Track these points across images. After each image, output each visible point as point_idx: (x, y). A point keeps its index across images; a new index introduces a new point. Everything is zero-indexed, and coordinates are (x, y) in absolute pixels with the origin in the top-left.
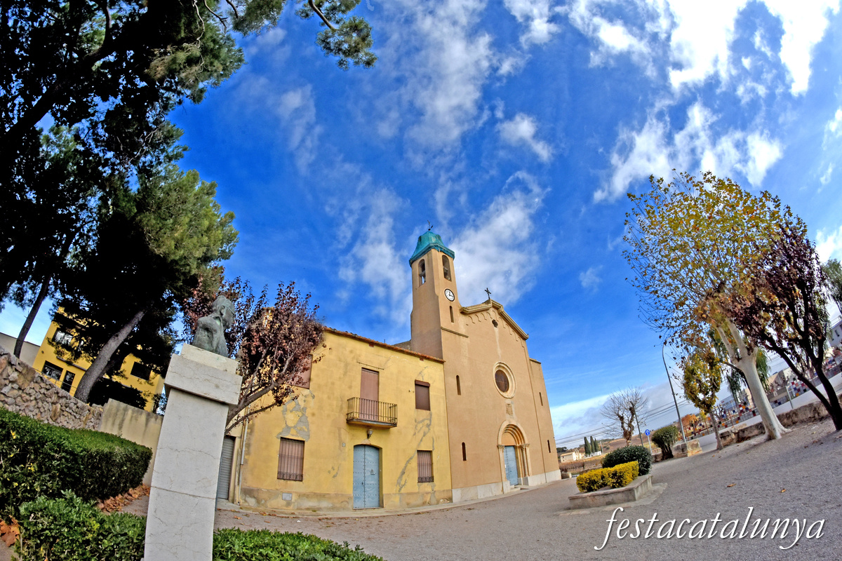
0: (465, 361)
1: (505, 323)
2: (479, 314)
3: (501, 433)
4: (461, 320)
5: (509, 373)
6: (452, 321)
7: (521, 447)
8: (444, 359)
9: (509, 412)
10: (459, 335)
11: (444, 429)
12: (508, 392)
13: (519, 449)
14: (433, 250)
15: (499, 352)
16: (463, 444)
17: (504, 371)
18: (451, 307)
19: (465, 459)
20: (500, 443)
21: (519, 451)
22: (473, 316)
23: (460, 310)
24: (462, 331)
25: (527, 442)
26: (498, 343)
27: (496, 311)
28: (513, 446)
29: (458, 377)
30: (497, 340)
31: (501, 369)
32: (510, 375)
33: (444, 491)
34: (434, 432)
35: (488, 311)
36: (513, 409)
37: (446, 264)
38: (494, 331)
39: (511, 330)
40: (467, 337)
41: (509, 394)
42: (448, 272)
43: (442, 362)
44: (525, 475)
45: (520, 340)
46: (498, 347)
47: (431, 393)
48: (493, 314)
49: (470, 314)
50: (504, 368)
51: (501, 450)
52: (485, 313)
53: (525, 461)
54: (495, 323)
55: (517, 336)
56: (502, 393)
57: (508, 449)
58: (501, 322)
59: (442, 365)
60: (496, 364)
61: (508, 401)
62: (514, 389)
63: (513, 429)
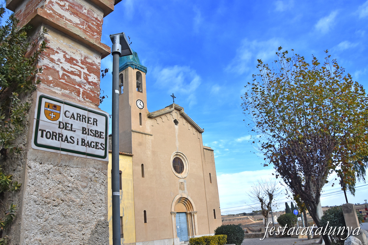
0: (149, 153)
1: (184, 121)
2: (163, 117)
3: (174, 204)
4: (148, 123)
5: (184, 159)
6: (141, 124)
7: (190, 214)
8: (133, 154)
9: (182, 188)
10: (145, 134)
11: (131, 202)
12: (183, 173)
13: (189, 214)
14: (129, 68)
15: (177, 144)
16: (145, 212)
17: (181, 158)
18: (140, 114)
19: (145, 222)
20: (173, 210)
21: (189, 216)
22: (158, 119)
23: (148, 115)
24: (148, 131)
25: (195, 210)
26: (177, 138)
27: (178, 112)
28: (185, 213)
29: (142, 165)
30: (177, 135)
31: (178, 156)
32: (185, 161)
33: (130, 244)
34: (124, 203)
35: (171, 113)
36: (185, 186)
37: (140, 78)
38: (174, 129)
39: (189, 126)
40: (151, 135)
41: (183, 174)
42: (140, 86)
43: (131, 156)
44: (193, 234)
45: (197, 133)
46: (177, 140)
47: (122, 178)
48: (176, 115)
49: (155, 117)
50: (180, 155)
51: (173, 216)
52: (168, 115)
53: (193, 224)
54: (176, 122)
55: (194, 130)
56: (177, 174)
57: (181, 215)
58: (181, 121)
59: (131, 158)
60: (174, 153)
61: (182, 180)
62: (187, 171)
63: (184, 201)
